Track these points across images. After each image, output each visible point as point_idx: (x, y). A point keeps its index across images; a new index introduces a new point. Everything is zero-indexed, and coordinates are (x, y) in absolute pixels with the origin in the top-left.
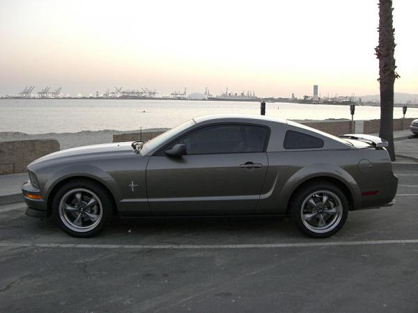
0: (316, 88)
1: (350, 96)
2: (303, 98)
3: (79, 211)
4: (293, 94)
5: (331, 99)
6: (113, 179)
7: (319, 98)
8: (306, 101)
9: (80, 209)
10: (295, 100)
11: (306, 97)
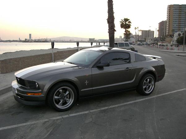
0: (30, 35)
1: (46, 38)
2: (24, 40)
3: (62, 98)
4: (19, 38)
5: (37, 40)
6: (78, 80)
7: (32, 40)
8: (26, 41)
9: (62, 97)
10: (20, 41)
11: (26, 39)
